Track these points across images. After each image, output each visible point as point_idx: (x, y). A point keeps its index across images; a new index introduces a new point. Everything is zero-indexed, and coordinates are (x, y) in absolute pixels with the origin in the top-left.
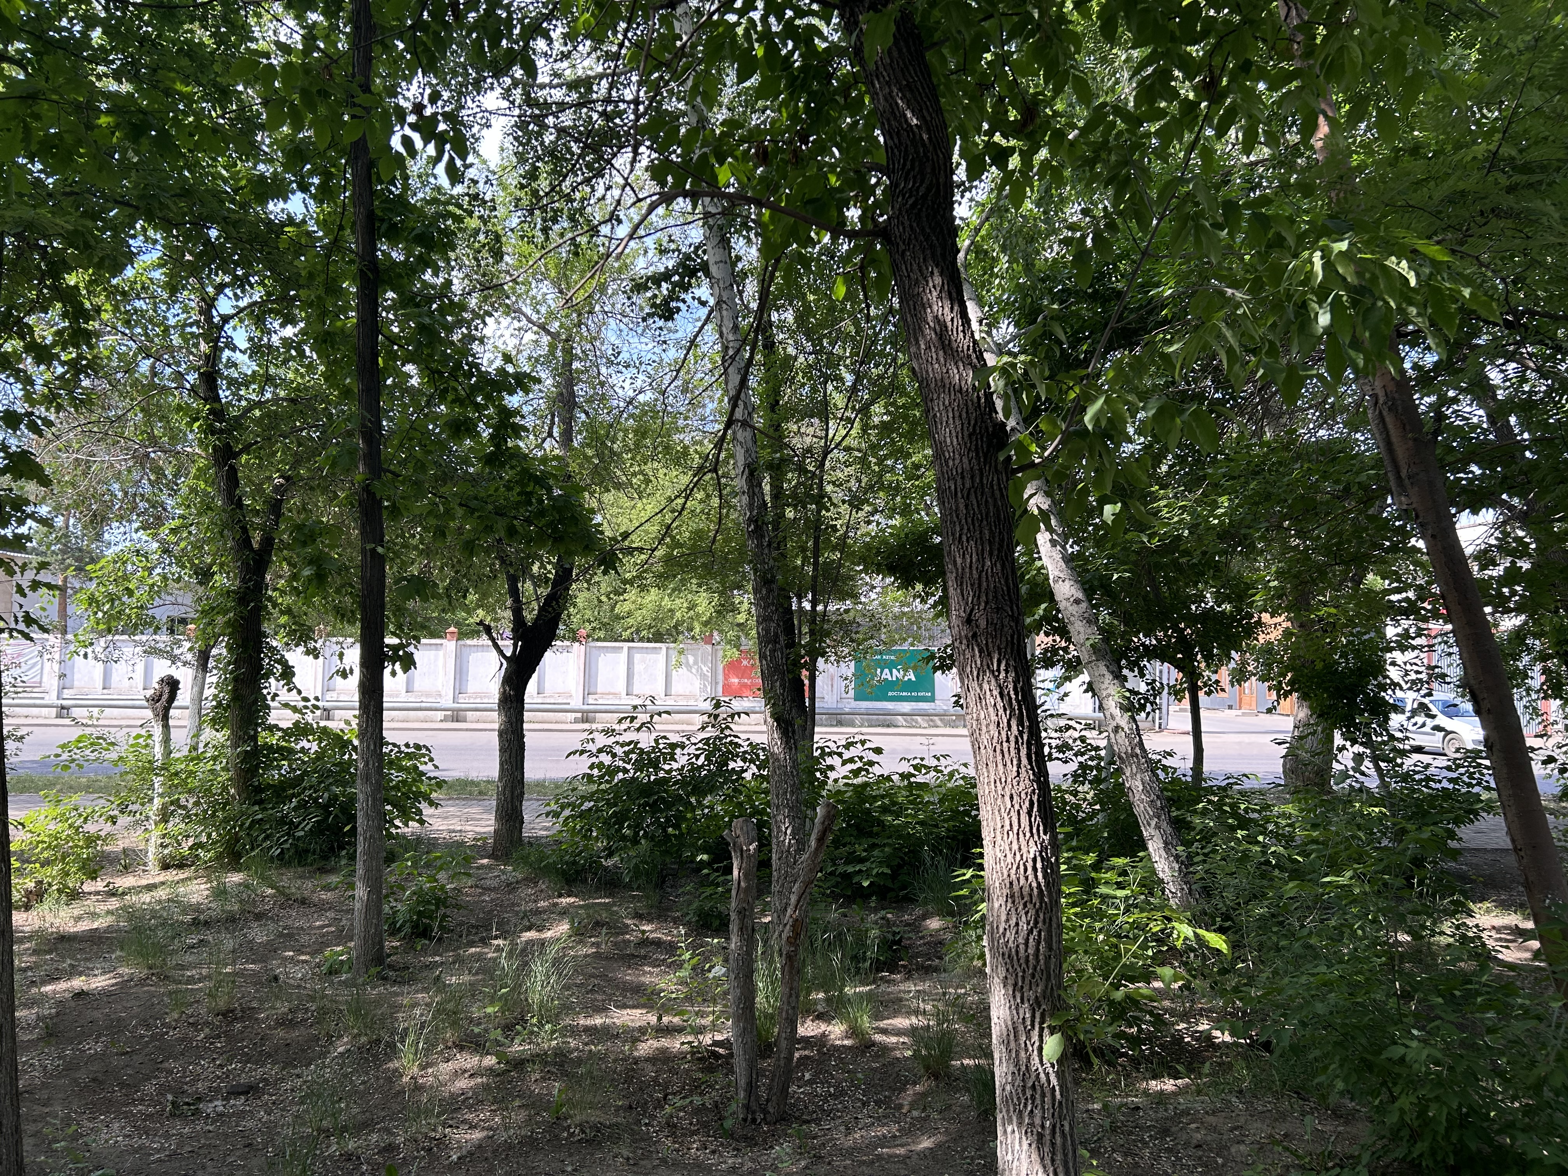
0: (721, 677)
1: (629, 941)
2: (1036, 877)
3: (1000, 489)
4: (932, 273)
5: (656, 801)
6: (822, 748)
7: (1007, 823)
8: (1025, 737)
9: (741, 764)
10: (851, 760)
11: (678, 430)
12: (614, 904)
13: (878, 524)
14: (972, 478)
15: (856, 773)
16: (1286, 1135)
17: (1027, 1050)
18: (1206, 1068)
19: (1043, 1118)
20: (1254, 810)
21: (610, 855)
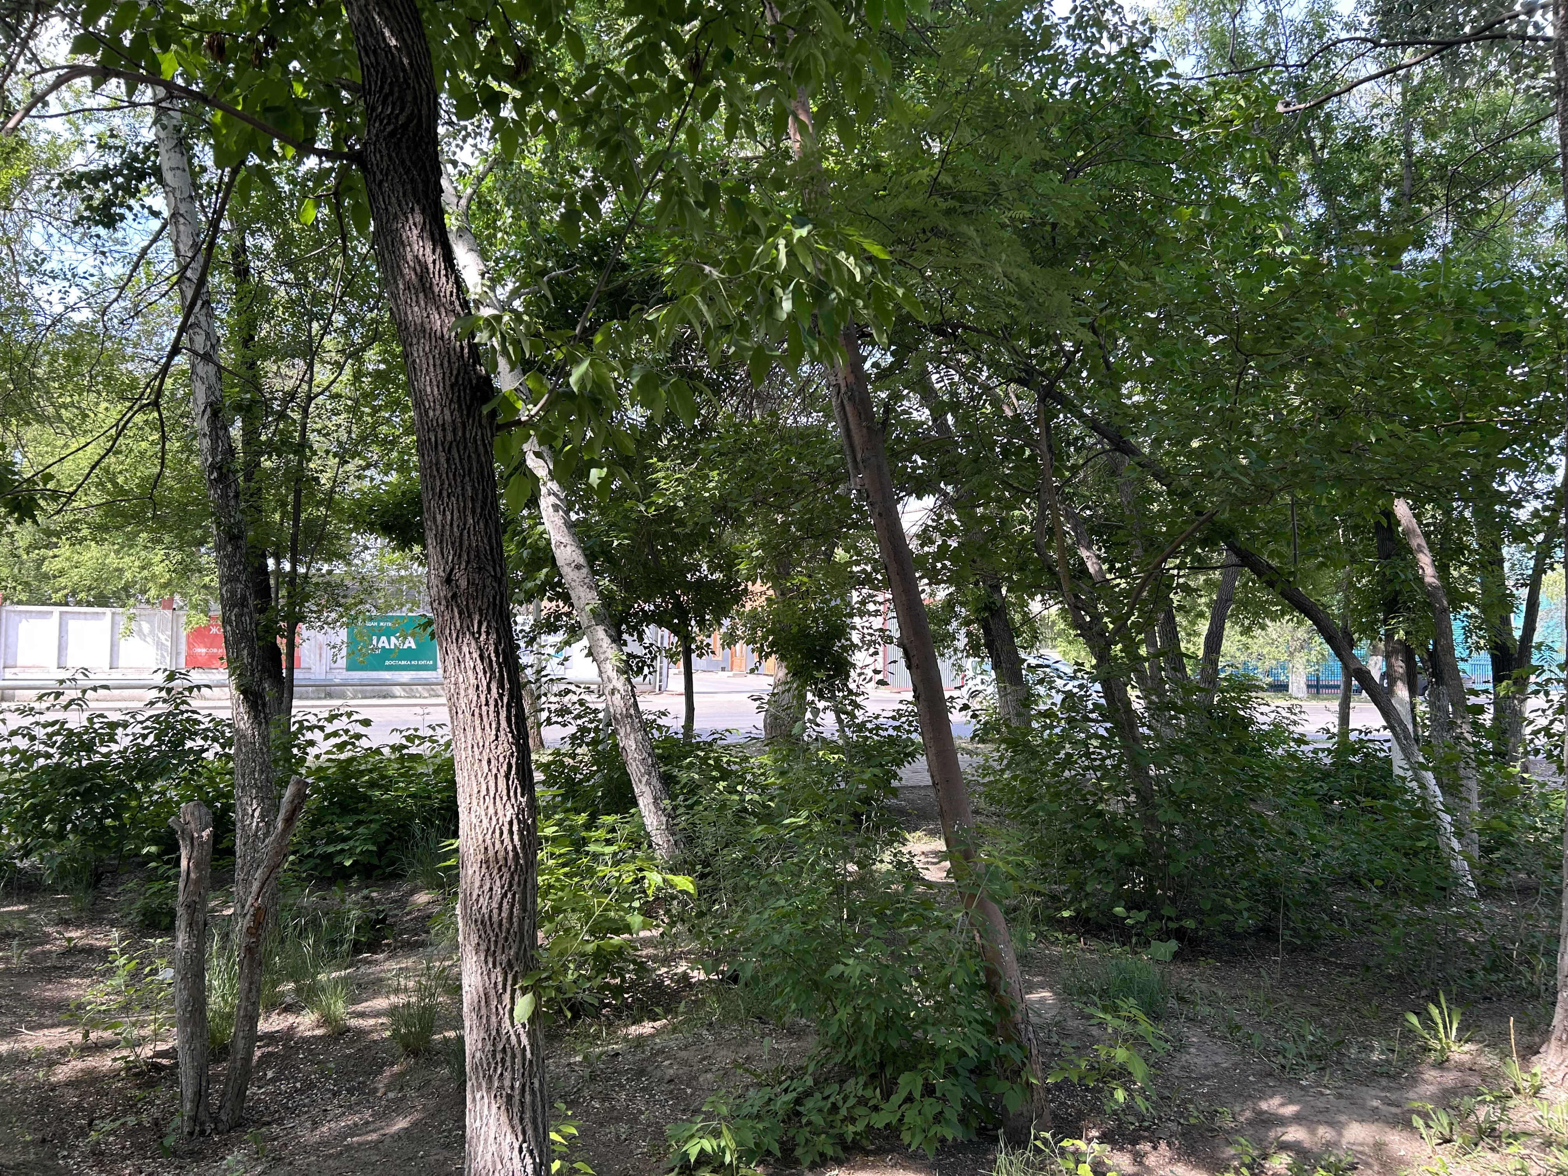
0: (183, 647)
1: (51, 952)
2: (512, 840)
3: (484, 445)
4: (413, 209)
5: (88, 790)
6: (300, 722)
7: (484, 787)
8: (505, 700)
9: (200, 742)
10: (335, 734)
11: (124, 359)
12: (30, 911)
13: (372, 479)
14: (454, 431)
15: (341, 747)
16: (748, 1058)
17: (498, 1014)
18: (682, 1008)
19: (513, 1079)
20: (735, 763)
21: (27, 855)
